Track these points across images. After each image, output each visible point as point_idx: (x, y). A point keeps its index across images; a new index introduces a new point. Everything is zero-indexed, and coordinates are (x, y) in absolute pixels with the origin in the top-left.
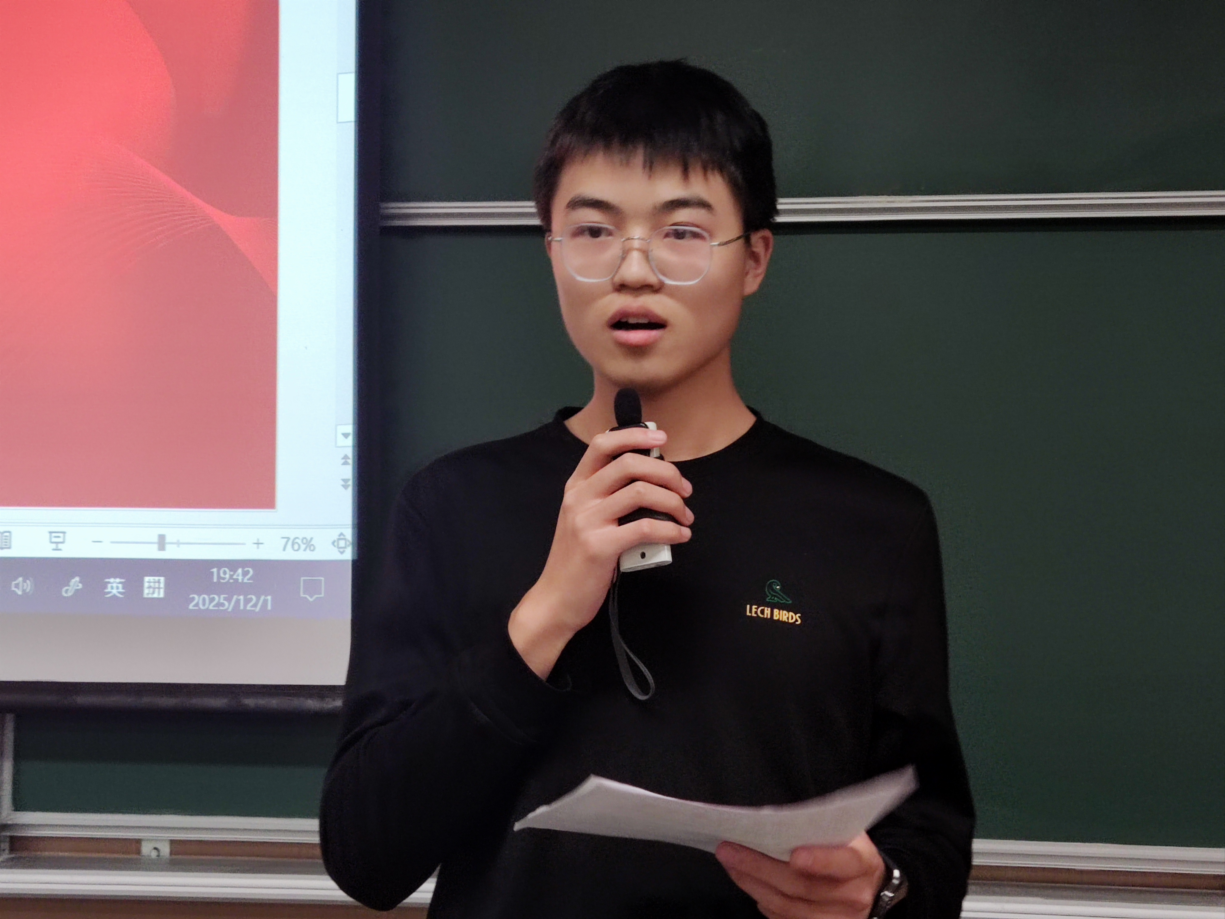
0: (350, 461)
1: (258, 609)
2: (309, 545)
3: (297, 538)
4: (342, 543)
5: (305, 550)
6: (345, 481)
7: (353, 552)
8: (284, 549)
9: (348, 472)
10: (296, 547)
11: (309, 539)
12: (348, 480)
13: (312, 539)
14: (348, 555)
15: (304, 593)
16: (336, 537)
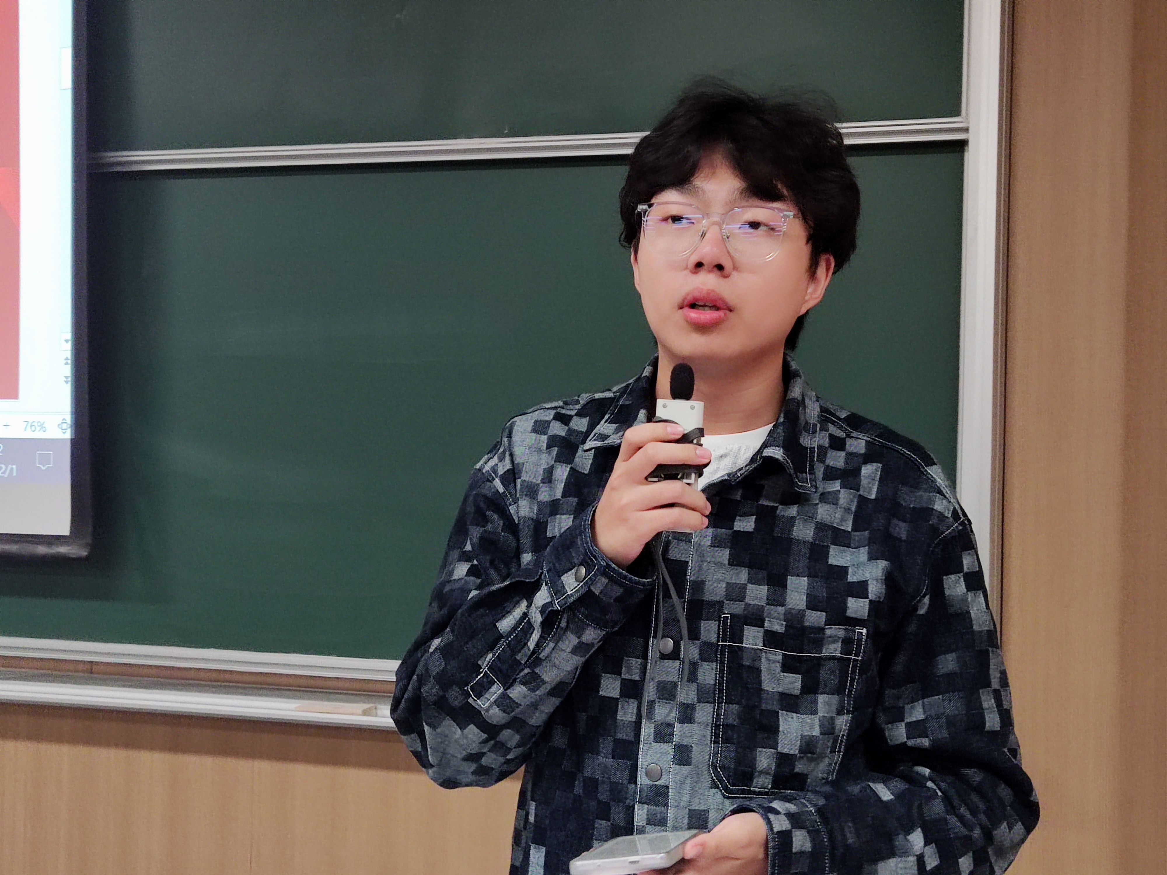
0: (69, 362)
1: (6, 475)
2: (42, 427)
3: (34, 422)
4: (64, 426)
5: (39, 431)
6: (66, 377)
7: (72, 433)
8: (25, 430)
9: (67, 370)
10: (33, 428)
11: (42, 423)
12: (68, 377)
13: (44, 423)
14: (68, 435)
15: (39, 464)
16: (60, 421)
